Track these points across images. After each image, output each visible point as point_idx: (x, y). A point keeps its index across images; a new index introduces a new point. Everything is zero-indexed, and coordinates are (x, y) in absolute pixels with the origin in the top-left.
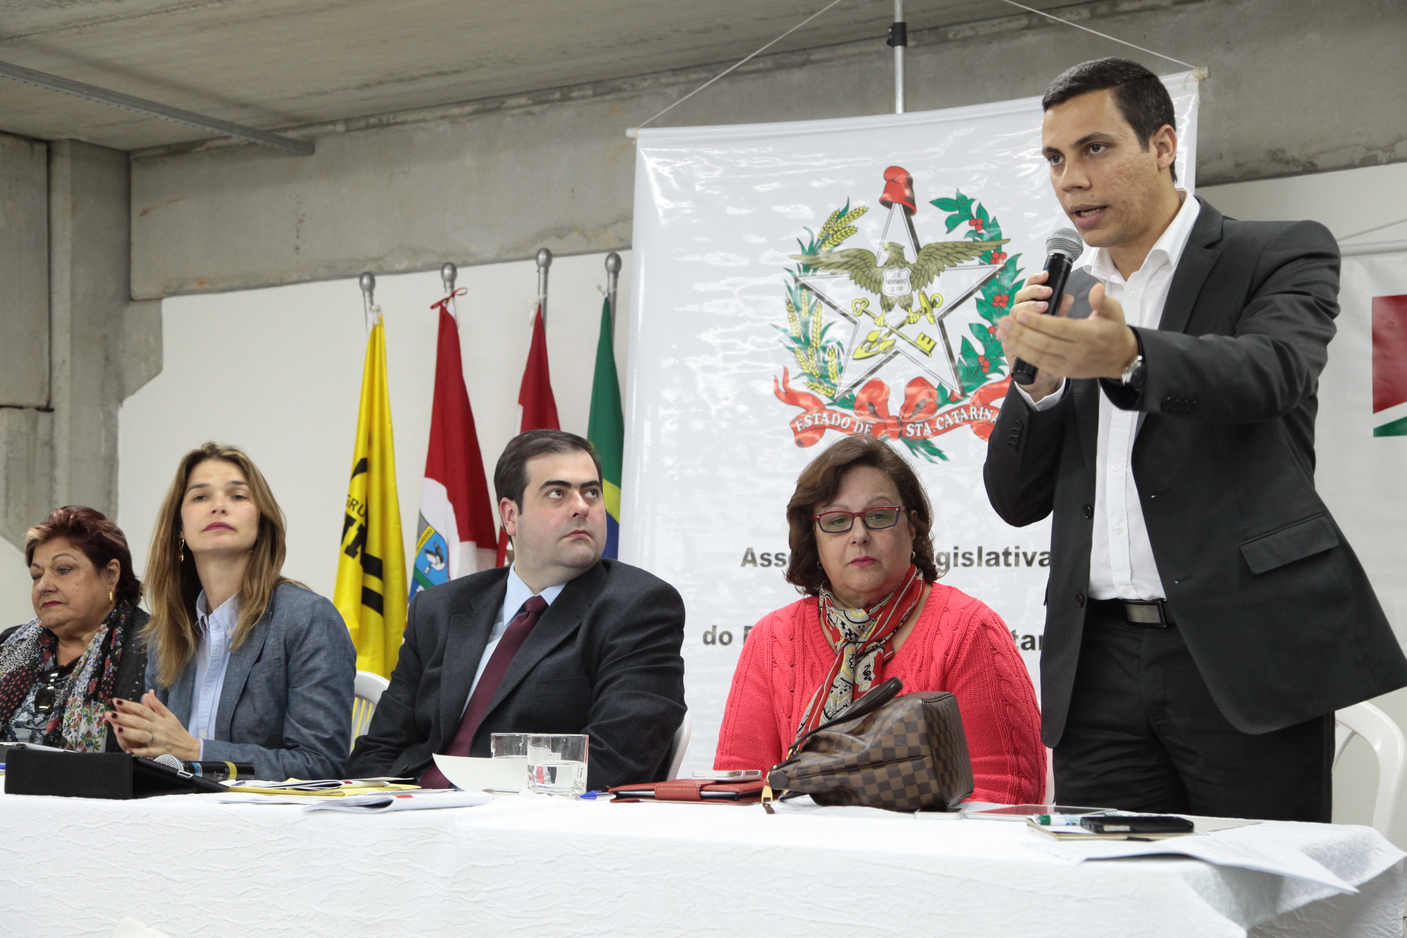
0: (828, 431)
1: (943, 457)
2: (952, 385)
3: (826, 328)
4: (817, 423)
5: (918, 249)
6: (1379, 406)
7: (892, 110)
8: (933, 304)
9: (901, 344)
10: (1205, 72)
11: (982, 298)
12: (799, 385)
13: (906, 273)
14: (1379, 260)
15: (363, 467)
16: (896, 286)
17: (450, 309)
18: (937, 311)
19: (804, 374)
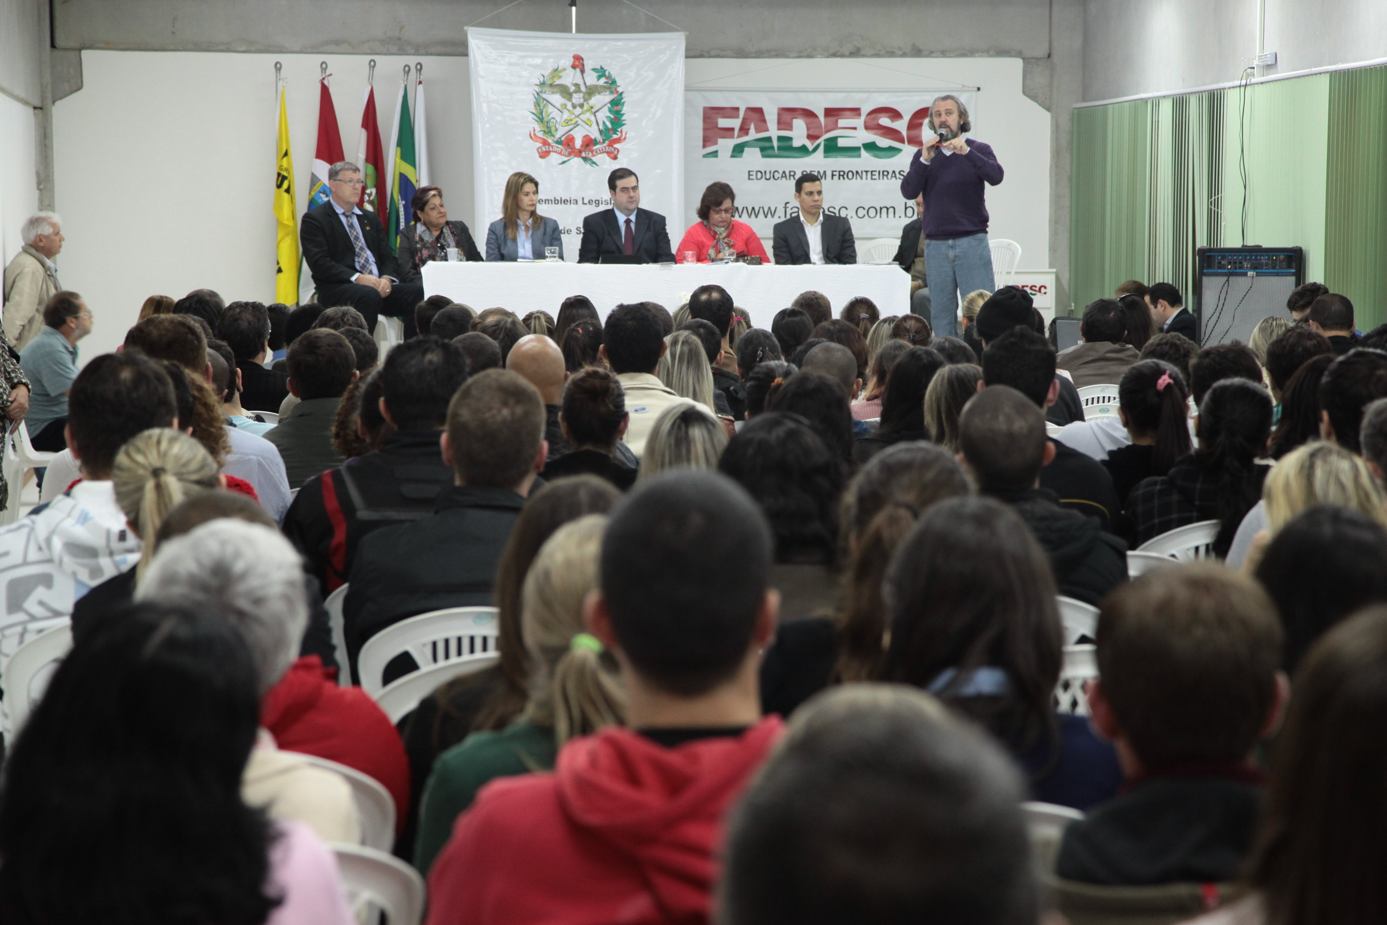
0: (552, 153)
1: (597, 165)
2: (599, 138)
3: (550, 114)
4: (547, 150)
5: (586, 87)
6: (704, 146)
7: (571, 31)
8: (592, 107)
9: (580, 122)
10: (688, 33)
11: (610, 106)
12: (540, 135)
13: (581, 95)
14: (705, 93)
15: (286, 154)
16: (578, 100)
17: (326, 82)
18: (594, 110)
19: (541, 131)
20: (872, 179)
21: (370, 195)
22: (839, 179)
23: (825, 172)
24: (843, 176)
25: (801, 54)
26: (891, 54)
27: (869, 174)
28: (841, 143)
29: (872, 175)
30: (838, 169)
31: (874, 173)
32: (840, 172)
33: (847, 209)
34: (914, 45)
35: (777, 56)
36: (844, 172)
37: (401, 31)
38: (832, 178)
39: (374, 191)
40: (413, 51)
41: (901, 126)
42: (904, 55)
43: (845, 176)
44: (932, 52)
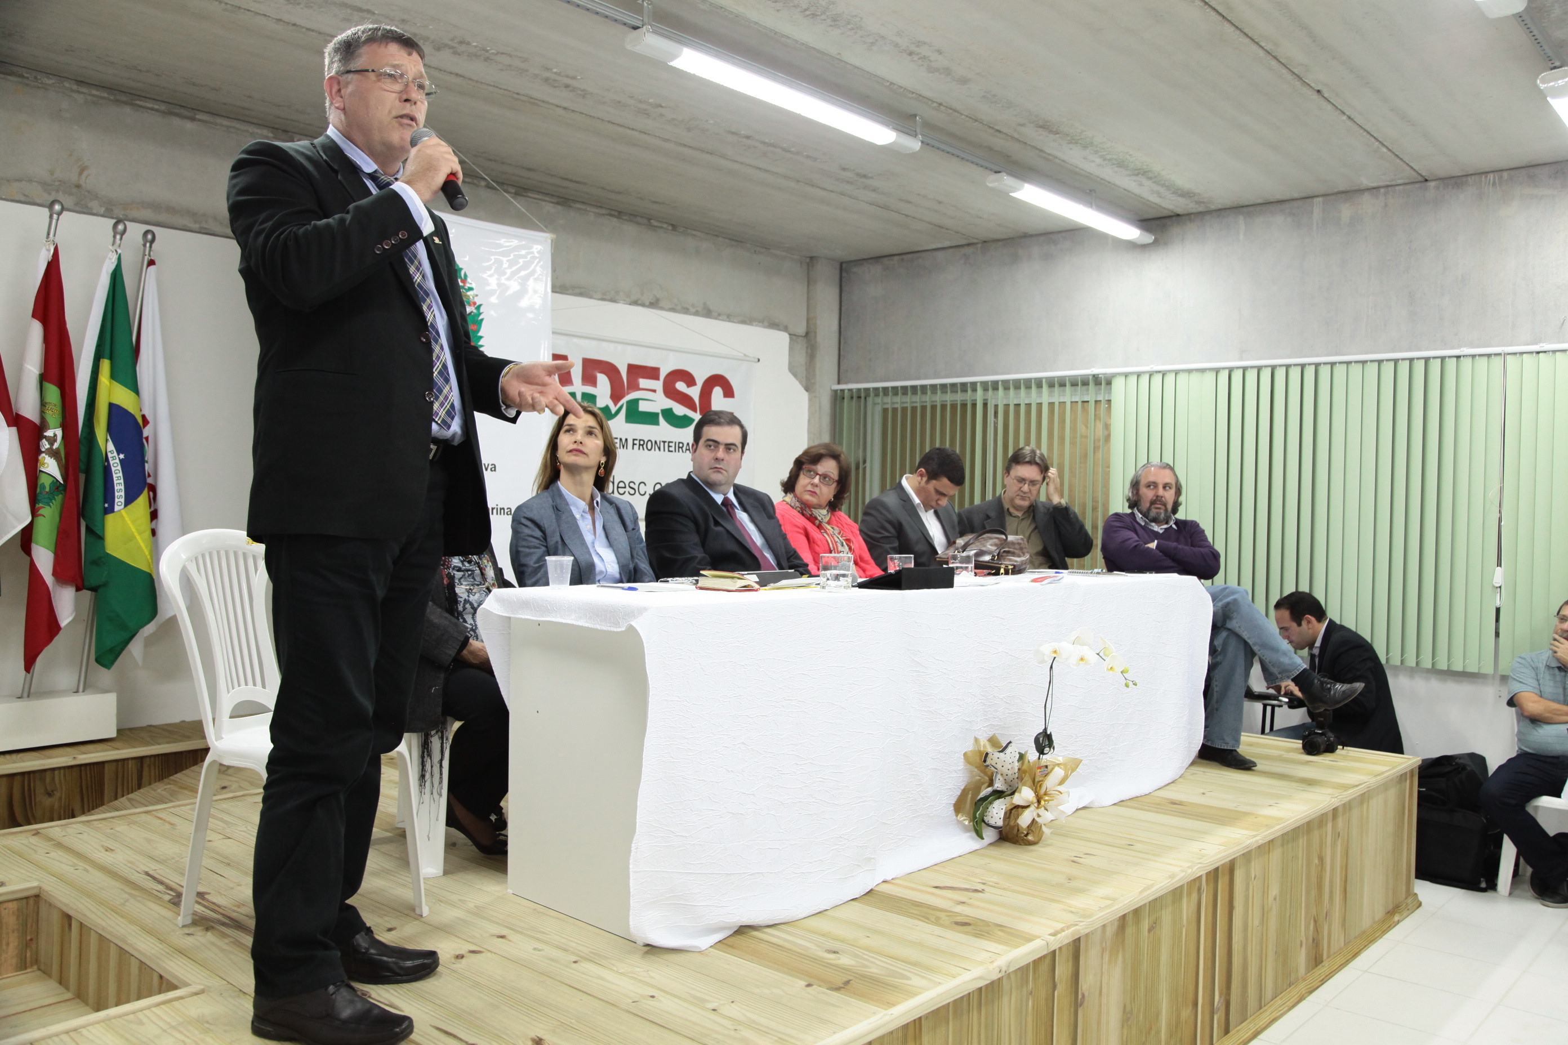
20: (669, 451)
21: (52, 440)
22: (639, 449)
23: (626, 440)
24: (643, 445)
25: (605, 297)
26: (686, 311)
27: (666, 444)
28: (643, 407)
29: (669, 446)
30: (639, 438)
31: (671, 444)
32: (640, 440)
33: (645, 485)
34: (705, 304)
35: (580, 295)
36: (644, 441)
37: (81, 174)
38: (633, 448)
39: (59, 432)
40: (102, 210)
41: (694, 393)
42: (697, 314)
43: (645, 446)
44: (719, 315)
